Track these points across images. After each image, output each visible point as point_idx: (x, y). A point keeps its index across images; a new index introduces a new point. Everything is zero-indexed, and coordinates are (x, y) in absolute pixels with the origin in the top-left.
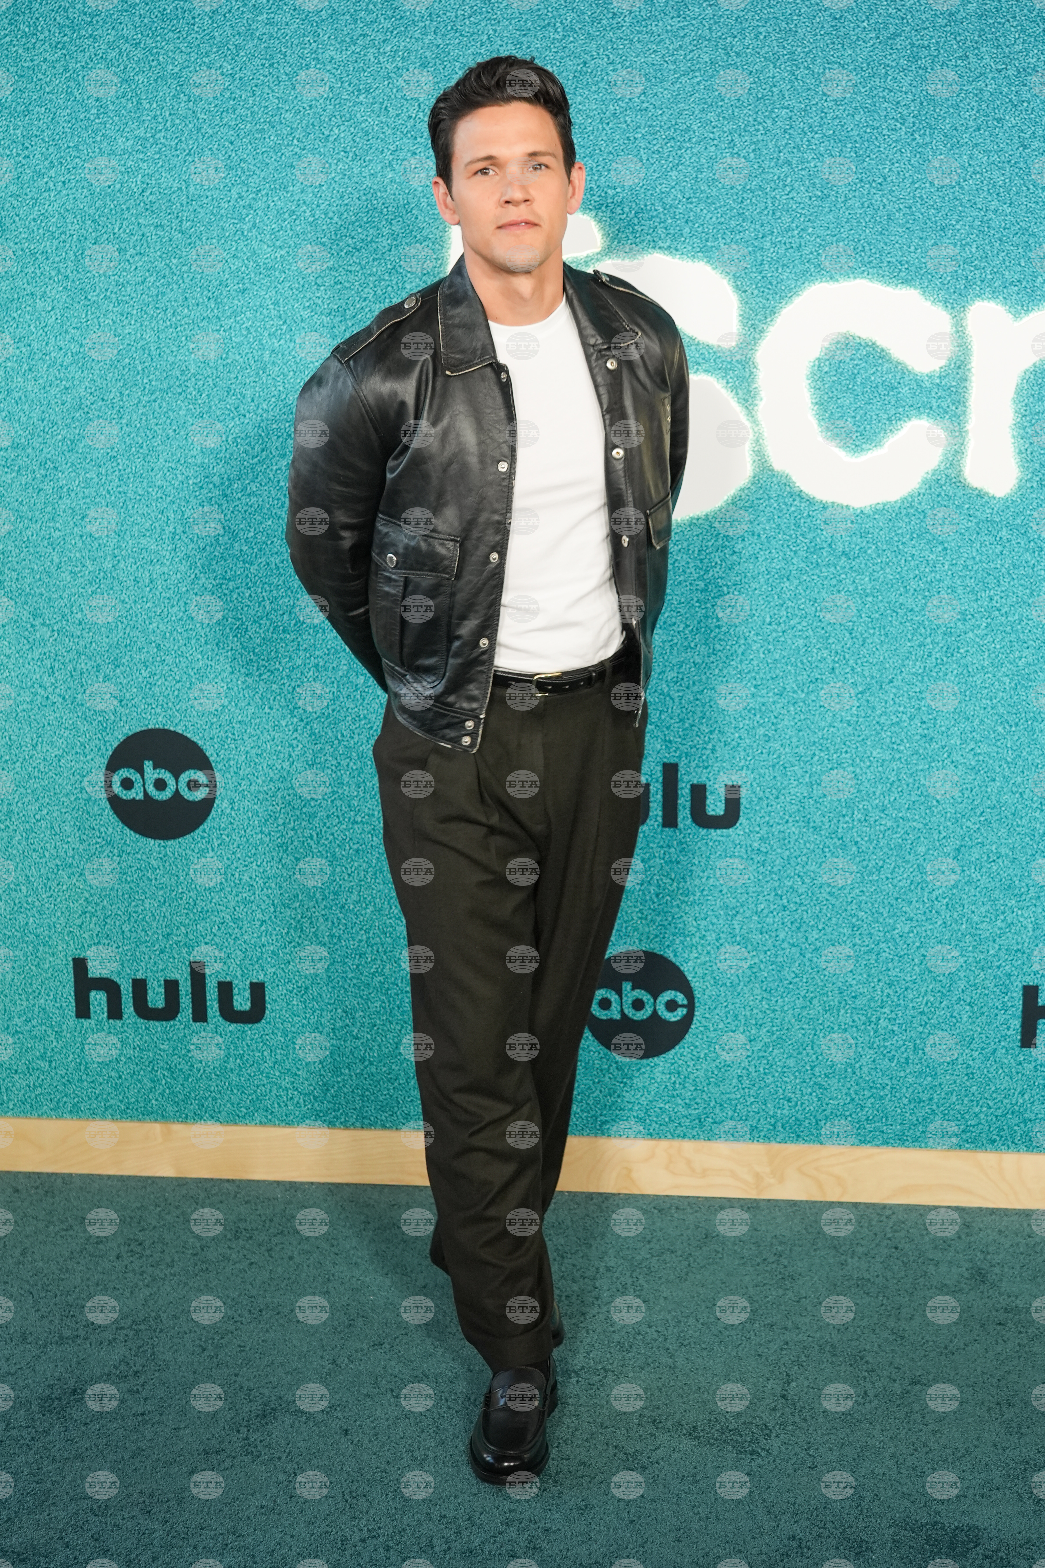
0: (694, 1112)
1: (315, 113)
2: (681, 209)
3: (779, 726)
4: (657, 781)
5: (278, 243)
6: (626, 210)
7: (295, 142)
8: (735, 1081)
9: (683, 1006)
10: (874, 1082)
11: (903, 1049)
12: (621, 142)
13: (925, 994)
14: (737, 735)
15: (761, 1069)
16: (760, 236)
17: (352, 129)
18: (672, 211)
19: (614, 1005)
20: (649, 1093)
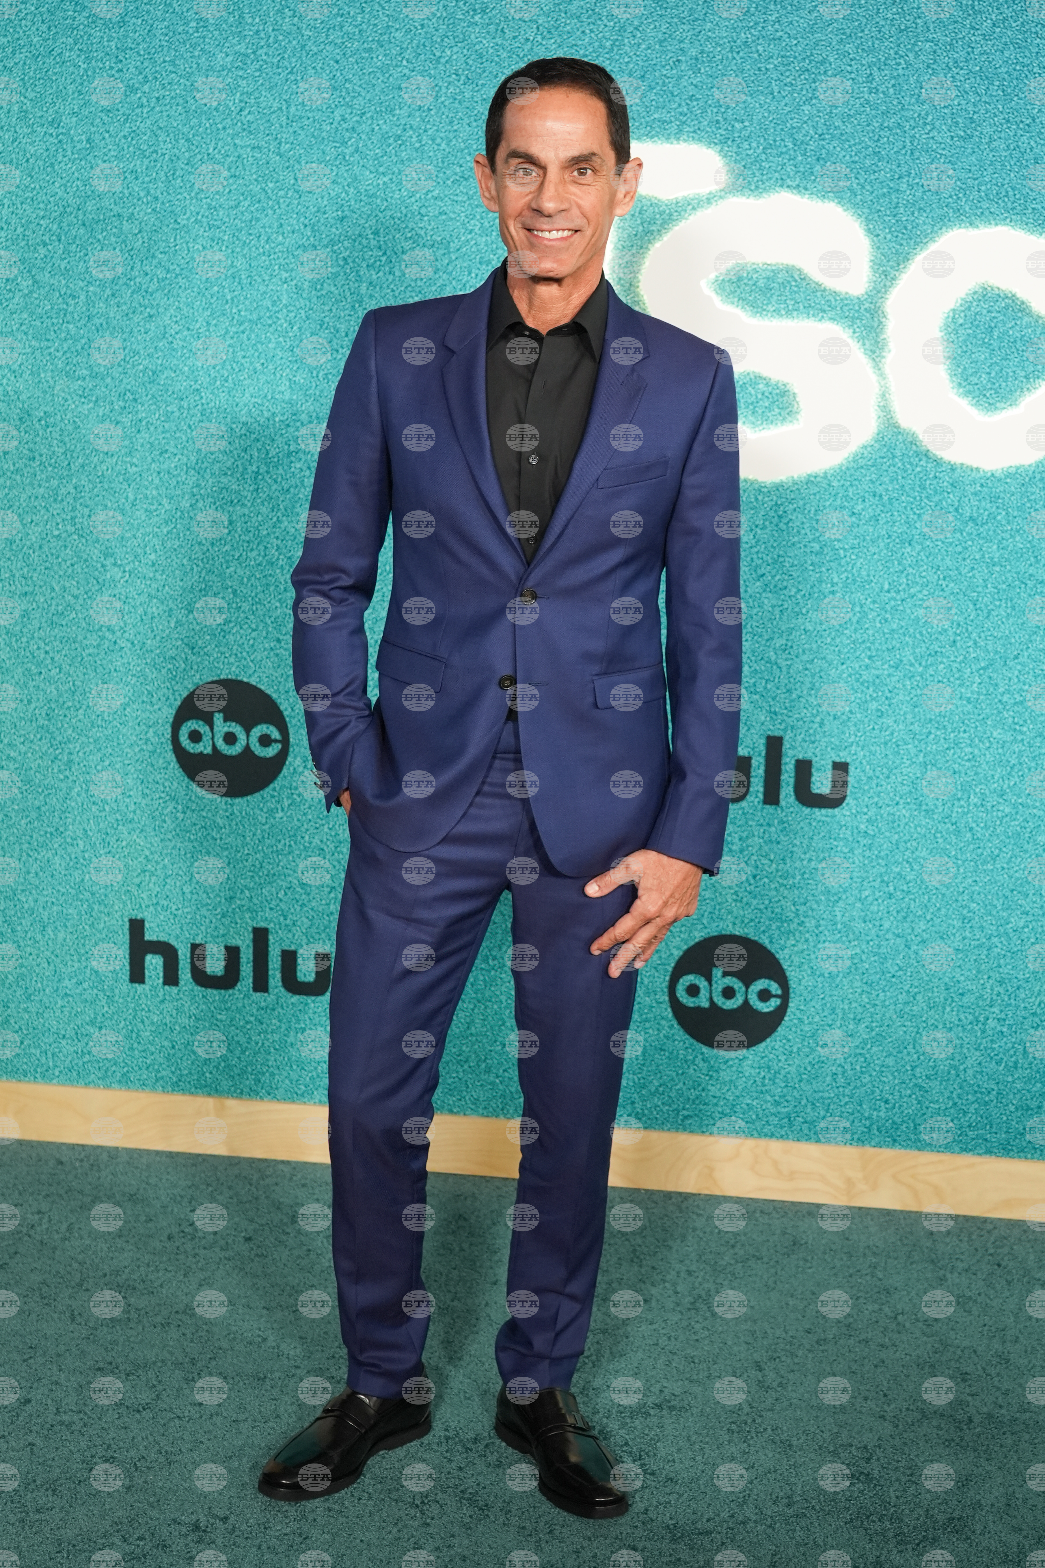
0: (783, 1110)
1: (426, 33)
2: (813, 145)
3: (894, 701)
4: (760, 755)
5: (381, 169)
6: (754, 145)
7: (405, 63)
8: (829, 1079)
9: (776, 996)
10: (978, 1086)
11: (1012, 1052)
12: (751, 73)
13: (1039, 994)
14: (848, 709)
15: (858, 1068)
16: (897, 176)
17: (465, 51)
18: (803, 147)
19: (702, 992)
20: (736, 1087)
